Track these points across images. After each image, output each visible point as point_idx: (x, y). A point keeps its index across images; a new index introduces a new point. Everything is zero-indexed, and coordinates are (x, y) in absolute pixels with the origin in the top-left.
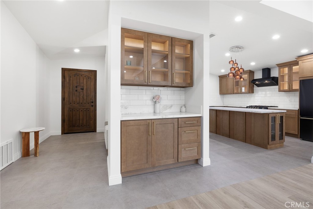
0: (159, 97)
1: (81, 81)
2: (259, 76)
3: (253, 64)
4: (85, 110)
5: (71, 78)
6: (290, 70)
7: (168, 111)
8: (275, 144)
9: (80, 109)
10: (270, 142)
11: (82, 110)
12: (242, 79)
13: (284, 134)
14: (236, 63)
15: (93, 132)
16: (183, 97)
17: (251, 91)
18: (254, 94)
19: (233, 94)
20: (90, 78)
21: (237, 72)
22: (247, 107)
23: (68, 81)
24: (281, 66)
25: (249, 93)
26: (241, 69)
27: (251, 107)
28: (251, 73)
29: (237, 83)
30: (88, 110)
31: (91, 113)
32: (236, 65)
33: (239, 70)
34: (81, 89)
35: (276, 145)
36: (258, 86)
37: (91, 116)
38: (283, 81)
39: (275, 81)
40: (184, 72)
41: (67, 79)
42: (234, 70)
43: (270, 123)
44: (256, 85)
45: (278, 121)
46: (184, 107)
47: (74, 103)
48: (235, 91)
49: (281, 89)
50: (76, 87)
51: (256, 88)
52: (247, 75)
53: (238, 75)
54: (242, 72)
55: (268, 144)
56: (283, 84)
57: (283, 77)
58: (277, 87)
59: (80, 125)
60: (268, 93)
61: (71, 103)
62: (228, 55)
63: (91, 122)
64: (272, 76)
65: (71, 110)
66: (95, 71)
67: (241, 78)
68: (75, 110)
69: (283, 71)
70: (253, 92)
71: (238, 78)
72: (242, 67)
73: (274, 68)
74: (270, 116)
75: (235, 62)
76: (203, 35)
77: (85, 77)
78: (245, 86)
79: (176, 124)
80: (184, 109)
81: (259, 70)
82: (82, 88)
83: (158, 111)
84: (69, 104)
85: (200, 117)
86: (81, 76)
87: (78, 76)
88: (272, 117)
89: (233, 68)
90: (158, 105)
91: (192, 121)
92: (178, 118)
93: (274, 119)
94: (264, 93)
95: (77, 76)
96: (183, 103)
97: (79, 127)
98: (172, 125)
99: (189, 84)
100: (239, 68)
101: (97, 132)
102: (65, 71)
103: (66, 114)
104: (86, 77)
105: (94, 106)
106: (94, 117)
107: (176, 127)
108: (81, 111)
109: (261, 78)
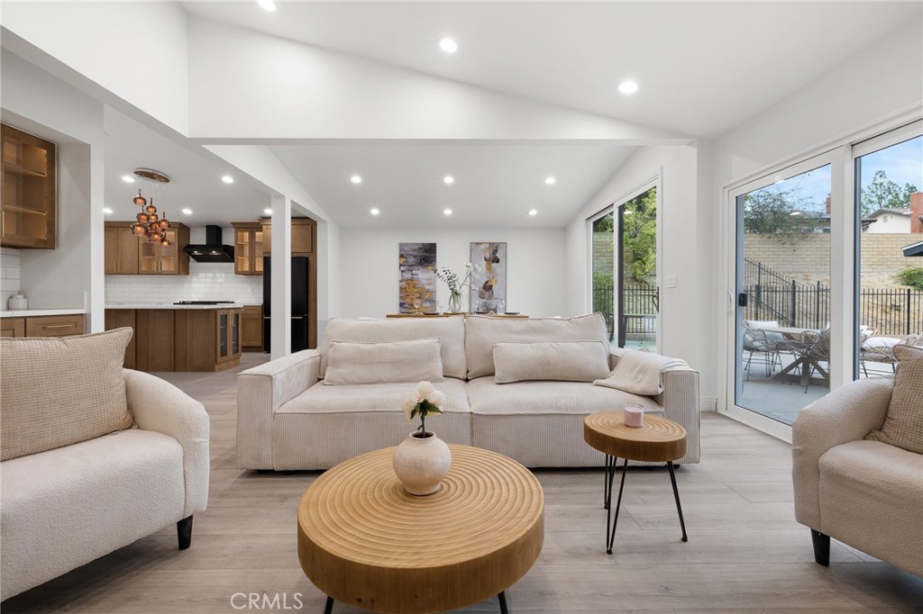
2: (199, 238)
3: (187, 212)
6: (252, 237)
8: (227, 361)
10: (220, 359)
12: (165, 243)
13: (240, 349)
14: (151, 207)
16: (15, 272)
17: (184, 270)
18: (189, 276)
19: (138, 274)
21: (154, 226)
24: (240, 226)
25: (179, 274)
26: (164, 220)
27: (184, 303)
28: (183, 229)
29: (149, 249)
32: (151, 210)
33: (159, 223)
35: (229, 363)
36: (199, 259)
38: (242, 256)
39: (228, 255)
42: (148, 219)
43: (219, 327)
44: (195, 257)
45: (231, 322)
48: (144, 268)
49: (239, 270)
51: (193, 264)
52: (173, 233)
53: (156, 233)
54: (166, 228)
55: (216, 362)
56: (243, 260)
57: (242, 246)
58: (232, 265)
60: (218, 275)
62: (129, 179)
64: (224, 243)
67: (163, 240)
69: (242, 237)
70: (187, 272)
71: (156, 240)
72: (166, 218)
73: (227, 227)
74: (219, 314)
75: (148, 204)
76: (89, 145)
78: (167, 258)
81: (199, 225)
85: (82, 315)
88: (222, 316)
89: (143, 214)
91: (64, 323)
92: (26, 318)
93: (225, 318)
94: (210, 275)
99: (43, 242)
100: (159, 219)
109: (205, 243)
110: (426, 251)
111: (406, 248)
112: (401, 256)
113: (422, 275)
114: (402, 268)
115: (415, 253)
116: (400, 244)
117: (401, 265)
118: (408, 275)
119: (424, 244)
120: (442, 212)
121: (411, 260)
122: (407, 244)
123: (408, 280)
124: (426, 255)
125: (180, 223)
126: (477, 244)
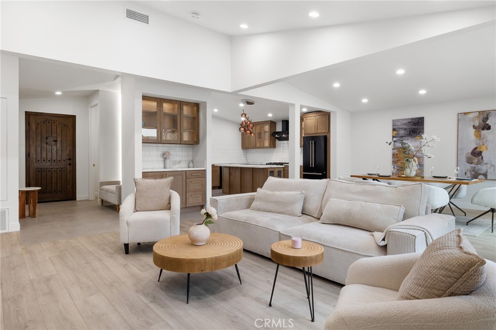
0: (169, 153)
1: (53, 129)
2: (279, 128)
3: (270, 115)
4: (59, 169)
5: (39, 126)
7: (177, 166)
9: (52, 169)
11: (55, 169)
12: (253, 134)
15: (72, 200)
16: (191, 153)
17: (273, 145)
18: (276, 149)
19: (256, 148)
20: (66, 127)
22: (267, 164)
23: (34, 130)
25: (270, 148)
27: (270, 164)
28: (273, 124)
29: (260, 135)
30: (63, 170)
31: (68, 174)
32: (246, 119)
34: (54, 141)
36: (279, 139)
37: (68, 178)
40: (192, 131)
41: (33, 127)
42: (246, 124)
44: (277, 138)
45: (276, 175)
46: (191, 163)
47: (44, 161)
48: (258, 145)
50: (47, 138)
51: (277, 142)
53: (248, 130)
54: (252, 127)
59: (53, 191)
61: (39, 161)
63: (68, 186)
65: (40, 170)
66: (74, 117)
67: (251, 133)
68: (45, 170)
70: (274, 147)
71: (248, 133)
74: (269, 171)
76: (206, 102)
77: (59, 124)
79: (184, 175)
80: (191, 165)
81: (280, 121)
82: (55, 139)
83: (168, 166)
84: (36, 162)
85: (204, 170)
86: (53, 124)
87: (49, 122)
89: (244, 122)
90: (168, 161)
91: (198, 173)
92: (186, 171)
93: (272, 173)
95: (47, 123)
96: (191, 158)
97: (52, 193)
98: (181, 176)
99: (196, 142)
101: (77, 200)
102: (30, 116)
103: (31, 176)
104: (61, 125)
105: (72, 166)
106: (73, 179)
107: (184, 178)
108: (54, 171)
109: (281, 131)
110: (415, 124)
111: (397, 123)
112: (394, 130)
113: (412, 144)
114: (395, 139)
115: (405, 127)
116: (393, 120)
117: (393, 137)
118: (399, 145)
119: (412, 119)
120: (418, 92)
121: (402, 132)
122: (398, 120)
123: (398, 148)
124: (416, 127)
125: (271, 121)
126: (465, 113)
